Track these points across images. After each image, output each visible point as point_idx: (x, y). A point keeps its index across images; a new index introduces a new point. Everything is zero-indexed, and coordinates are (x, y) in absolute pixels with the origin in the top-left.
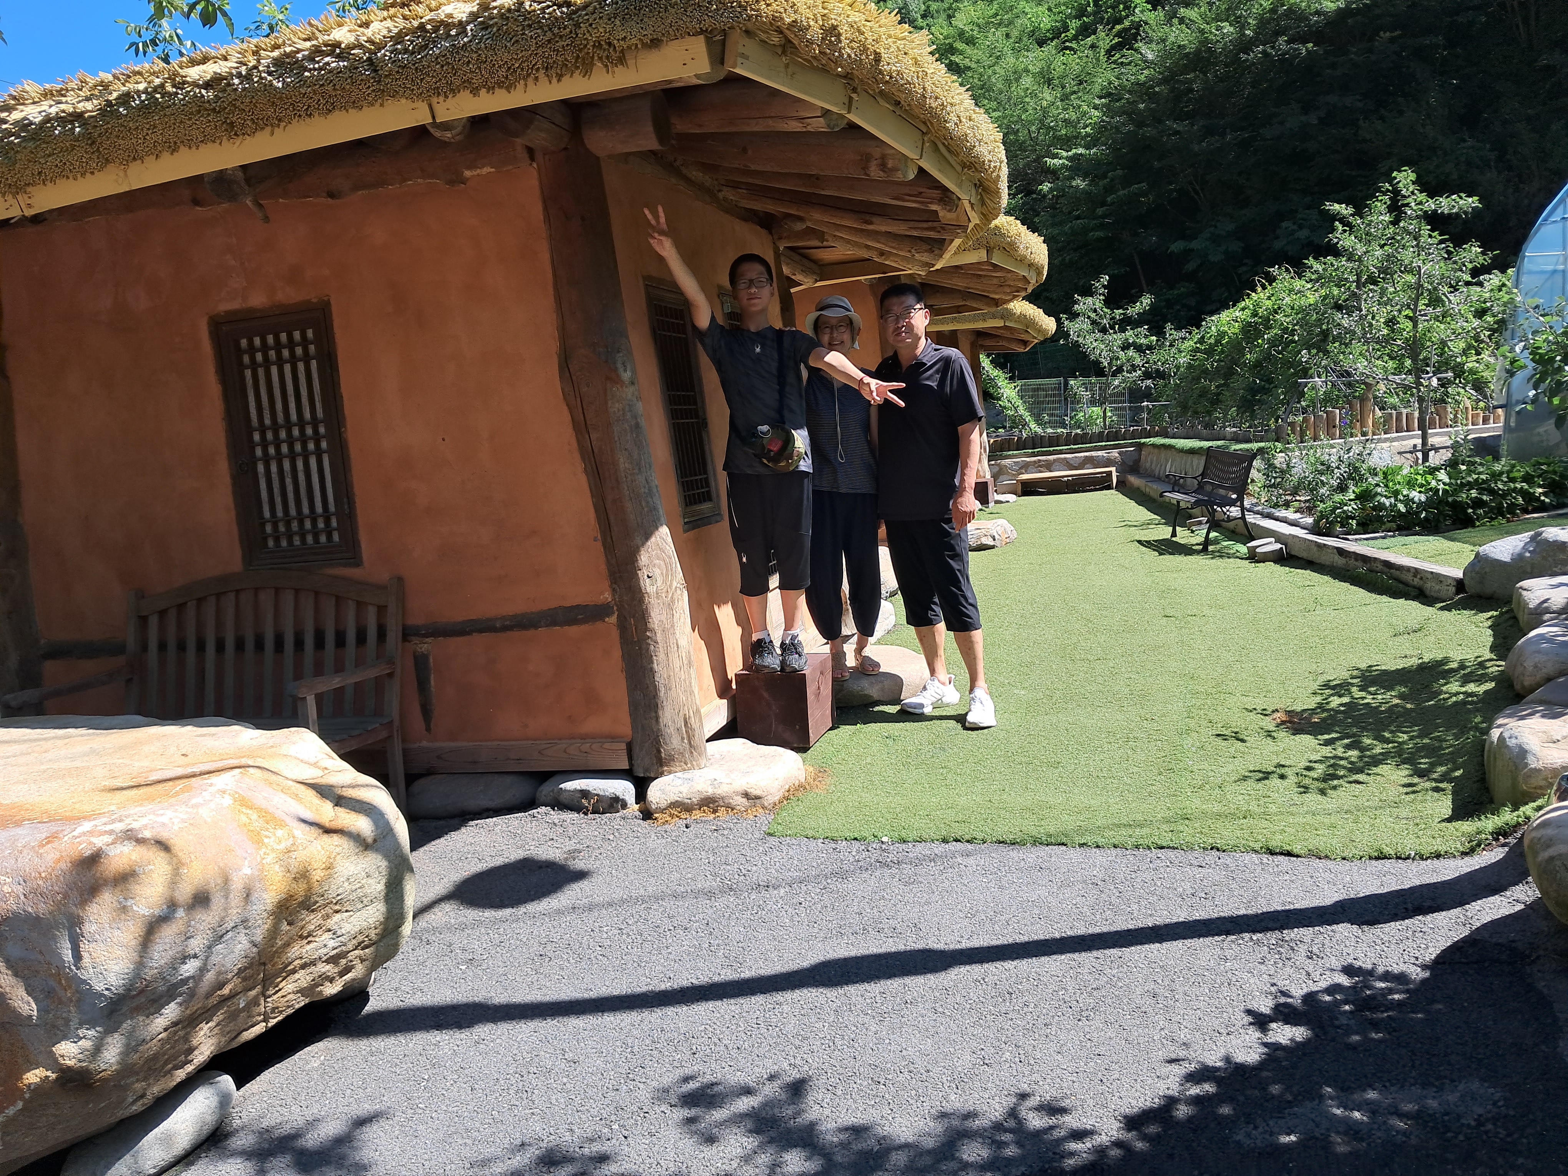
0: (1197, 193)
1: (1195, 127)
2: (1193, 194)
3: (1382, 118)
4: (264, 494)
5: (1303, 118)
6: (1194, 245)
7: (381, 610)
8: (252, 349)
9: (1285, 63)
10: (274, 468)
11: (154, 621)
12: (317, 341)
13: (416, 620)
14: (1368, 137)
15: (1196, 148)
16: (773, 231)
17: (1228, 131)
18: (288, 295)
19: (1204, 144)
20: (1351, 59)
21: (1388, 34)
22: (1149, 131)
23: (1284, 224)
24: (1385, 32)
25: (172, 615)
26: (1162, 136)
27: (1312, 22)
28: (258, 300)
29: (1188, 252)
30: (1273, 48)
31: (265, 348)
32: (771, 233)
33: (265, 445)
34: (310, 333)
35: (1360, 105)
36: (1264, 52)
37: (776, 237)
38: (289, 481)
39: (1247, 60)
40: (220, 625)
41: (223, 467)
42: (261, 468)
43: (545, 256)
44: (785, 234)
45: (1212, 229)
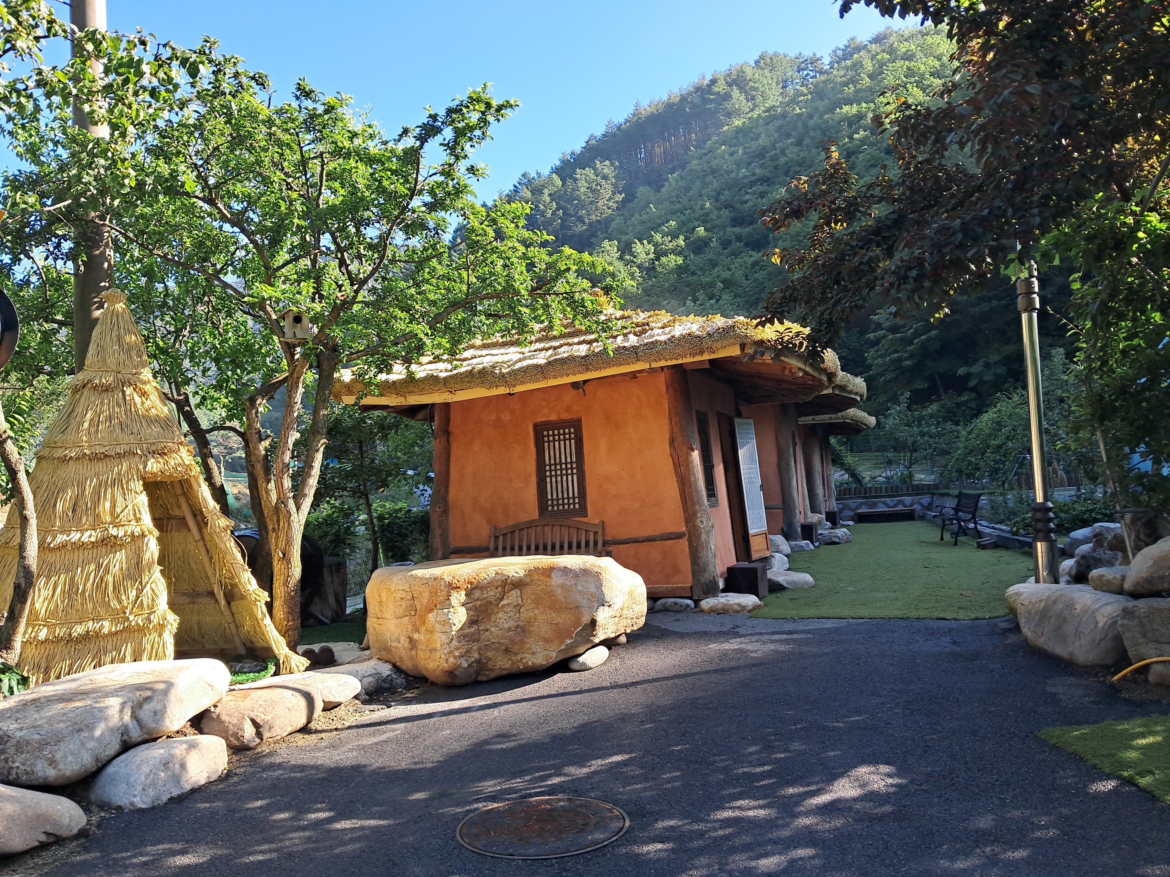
0: (976, 335)
4: (549, 490)
7: (596, 533)
8: (548, 436)
10: (554, 479)
11: (501, 538)
12: (575, 433)
13: (608, 538)
18: (566, 416)
25: (509, 535)
28: (553, 417)
29: (970, 374)
31: (554, 435)
33: (551, 471)
34: (572, 430)
38: (559, 485)
40: (529, 539)
41: (534, 479)
42: (548, 479)
43: (666, 405)
45: (985, 359)
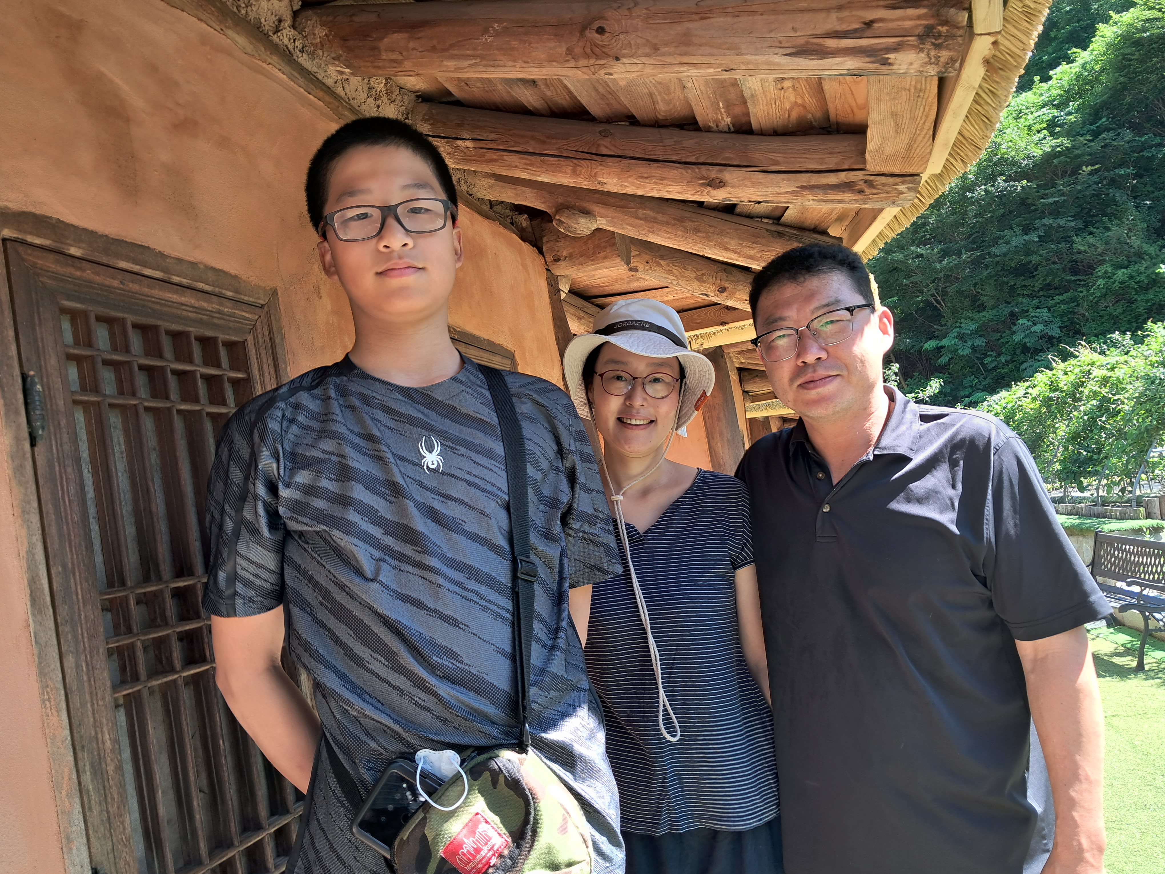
0: (939, 303)
1: (936, 250)
2: (935, 304)
3: (1091, 233)
5: (1026, 237)
6: (945, 342)
9: (1002, 197)
14: (1082, 249)
15: (938, 266)
16: (545, 249)
17: (963, 251)
19: (944, 263)
20: (1059, 190)
21: (1090, 168)
22: (899, 256)
23: (1021, 321)
24: (1087, 167)
26: (908, 260)
27: (1023, 165)
29: (939, 349)
30: (993, 186)
32: (541, 252)
35: (1072, 224)
36: (985, 191)
37: (549, 258)
39: (972, 197)
44: (565, 253)
45: (958, 329)
